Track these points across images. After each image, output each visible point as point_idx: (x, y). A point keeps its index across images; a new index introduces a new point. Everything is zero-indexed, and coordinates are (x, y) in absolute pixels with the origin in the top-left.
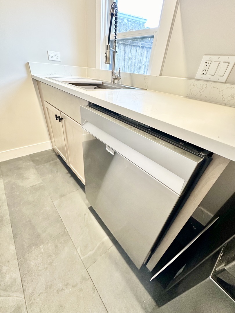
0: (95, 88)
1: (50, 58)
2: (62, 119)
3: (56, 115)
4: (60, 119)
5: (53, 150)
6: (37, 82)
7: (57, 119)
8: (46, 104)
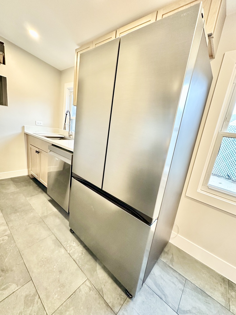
0: (60, 139)
1: (37, 124)
2: (39, 152)
3: (36, 151)
4: (38, 152)
5: (28, 176)
6: (27, 135)
7: (36, 153)
8: (30, 146)
